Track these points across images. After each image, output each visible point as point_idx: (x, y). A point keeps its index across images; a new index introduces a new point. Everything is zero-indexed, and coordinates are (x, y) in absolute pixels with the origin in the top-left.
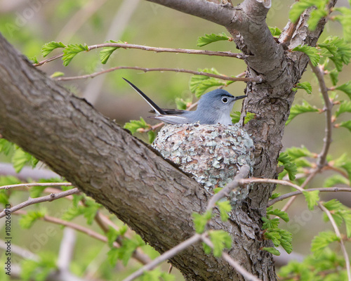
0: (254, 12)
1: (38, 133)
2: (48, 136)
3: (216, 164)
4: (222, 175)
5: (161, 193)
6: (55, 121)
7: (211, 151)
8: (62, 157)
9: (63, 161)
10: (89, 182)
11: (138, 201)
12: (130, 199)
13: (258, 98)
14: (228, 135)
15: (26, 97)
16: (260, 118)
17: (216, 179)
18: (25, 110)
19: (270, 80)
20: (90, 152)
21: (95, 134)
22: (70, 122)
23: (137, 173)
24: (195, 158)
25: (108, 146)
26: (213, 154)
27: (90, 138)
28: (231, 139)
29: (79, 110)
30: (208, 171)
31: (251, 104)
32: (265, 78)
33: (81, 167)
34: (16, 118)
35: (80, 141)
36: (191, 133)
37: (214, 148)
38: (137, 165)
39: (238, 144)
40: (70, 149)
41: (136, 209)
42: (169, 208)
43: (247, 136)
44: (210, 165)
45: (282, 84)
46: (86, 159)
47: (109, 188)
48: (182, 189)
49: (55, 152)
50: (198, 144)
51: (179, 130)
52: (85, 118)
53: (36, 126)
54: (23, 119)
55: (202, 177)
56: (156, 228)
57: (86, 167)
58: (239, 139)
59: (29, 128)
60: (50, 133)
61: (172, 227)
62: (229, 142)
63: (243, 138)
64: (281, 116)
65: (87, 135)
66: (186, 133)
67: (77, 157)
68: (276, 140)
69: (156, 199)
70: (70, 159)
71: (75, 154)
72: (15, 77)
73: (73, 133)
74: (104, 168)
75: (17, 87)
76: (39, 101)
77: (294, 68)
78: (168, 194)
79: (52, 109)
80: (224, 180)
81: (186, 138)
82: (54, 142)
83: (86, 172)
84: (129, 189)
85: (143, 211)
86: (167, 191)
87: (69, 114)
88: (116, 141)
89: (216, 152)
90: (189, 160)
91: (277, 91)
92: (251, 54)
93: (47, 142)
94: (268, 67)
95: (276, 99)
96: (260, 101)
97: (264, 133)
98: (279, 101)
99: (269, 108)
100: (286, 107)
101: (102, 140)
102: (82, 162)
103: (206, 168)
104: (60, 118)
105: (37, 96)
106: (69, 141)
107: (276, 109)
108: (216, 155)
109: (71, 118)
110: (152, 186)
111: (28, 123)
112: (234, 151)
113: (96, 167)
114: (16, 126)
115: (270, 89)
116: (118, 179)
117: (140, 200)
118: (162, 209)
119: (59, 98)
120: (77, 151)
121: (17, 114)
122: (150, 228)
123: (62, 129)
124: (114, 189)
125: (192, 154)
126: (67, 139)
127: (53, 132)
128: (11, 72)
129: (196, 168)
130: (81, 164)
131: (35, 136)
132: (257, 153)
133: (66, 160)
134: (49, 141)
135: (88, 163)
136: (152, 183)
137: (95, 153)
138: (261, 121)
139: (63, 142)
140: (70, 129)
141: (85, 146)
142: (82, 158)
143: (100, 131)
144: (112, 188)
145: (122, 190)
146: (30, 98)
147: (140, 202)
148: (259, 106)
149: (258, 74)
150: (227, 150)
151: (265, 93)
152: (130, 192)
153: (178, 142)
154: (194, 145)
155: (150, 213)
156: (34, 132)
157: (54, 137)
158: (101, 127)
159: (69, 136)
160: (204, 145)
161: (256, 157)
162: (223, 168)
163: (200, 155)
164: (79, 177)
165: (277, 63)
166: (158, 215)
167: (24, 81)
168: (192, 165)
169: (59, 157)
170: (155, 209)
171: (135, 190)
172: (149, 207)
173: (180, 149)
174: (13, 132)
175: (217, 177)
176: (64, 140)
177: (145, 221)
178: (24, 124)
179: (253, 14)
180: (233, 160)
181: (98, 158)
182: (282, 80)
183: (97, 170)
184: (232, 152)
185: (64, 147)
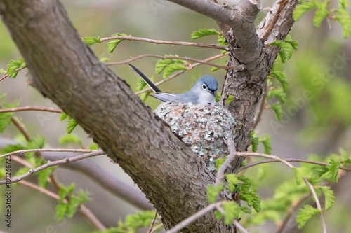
0: (248, 12)
1: (93, 108)
2: (101, 111)
3: (207, 137)
4: (212, 146)
5: (173, 160)
6: (107, 98)
7: (203, 126)
8: (108, 128)
9: (107, 132)
10: (123, 150)
11: (155, 166)
12: (150, 164)
13: (238, 83)
14: (216, 114)
15: (88, 78)
16: (239, 100)
17: (207, 149)
18: (87, 88)
19: (250, 68)
20: (129, 124)
21: (133, 110)
22: (117, 99)
23: (158, 143)
24: (190, 131)
25: (141, 120)
26: (205, 129)
27: (129, 113)
28: (219, 117)
29: (123, 90)
30: (201, 143)
31: (231, 88)
32: (246, 67)
33: (120, 137)
34: (79, 95)
35: (123, 115)
36: (186, 111)
37: (206, 124)
38: (158, 137)
39: (224, 121)
40: (115, 121)
41: (152, 172)
42: (177, 173)
43: (229, 114)
44: (203, 138)
45: (259, 72)
46: (125, 130)
47: (137, 154)
48: (186, 157)
49: (103, 124)
50: (192, 120)
51: (176, 108)
52: (126, 97)
53: (92, 102)
54: (84, 96)
55: (196, 147)
56: (165, 189)
57: (123, 137)
58: (225, 116)
59: (87, 103)
60: (102, 108)
61: (177, 188)
62: (217, 119)
63: (227, 116)
64: (255, 99)
65: (128, 110)
66: (182, 111)
67: (118, 128)
68: (249, 118)
69: (168, 165)
70: (113, 130)
71: (118, 126)
72: (83, 61)
73: (119, 108)
74: (137, 138)
75: (84, 69)
76: (97, 81)
77: (268, 60)
78: (177, 161)
79: (106, 89)
80: (213, 151)
81: (182, 115)
82: (104, 116)
83: (123, 141)
84: (151, 156)
85: (157, 175)
86: (177, 158)
87: (117, 93)
88: (145, 116)
89: (207, 127)
90: (185, 133)
91: (255, 77)
92: (238, 47)
93: (98, 116)
94: (250, 58)
95: (252, 84)
96: (239, 86)
97: (241, 112)
98: (255, 86)
99: (247, 92)
100: (260, 91)
101: (137, 115)
102: (122, 133)
103: (199, 140)
104: (110, 96)
105: (96, 77)
106: (115, 115)
107: (252, 93)
108: (207, 130)
109: (118, 96)
110: (167, 154)
111: (87, 99)
112: (222, 126)
113: (131, 137)
114: (78, 102)
115: (249, 76)
116: (145, 148)
117: (157, 165)
118: (172, 173)
119: (110, 79)
120: (119, 123)
121: (80, 92)
122: (159, 189)
123: (111, 105)
124: (140, 156)
125: (187, 128)
126: (113, 113)
127: (104, 107)
128: (80, 57)
129: (191, 140)
130: (120, 135)
131: (90, 110)
132: (237, 129)
133: (110, 131)
134: (101, 115)
135: (126, 134)
136: (167, 151)
137: (132, 126)
138: (239, 103)
139: (111, 116)
140: (117, 105)
141: (126, 120)
142: (122, 129)
143: (136, 107)
144: (139, 155)
145: (146, 156)
146: (92, 79)
147: (158, 167)
148: (238, 90)
149: (240, 63)
150: (216, 126)
151: (244, 79)
152: (151, 158)
153: (175, 118)
154: (189, 121)
155: (163, 177)
156: (90, 107)
157: (105, 112)
158: (137, 104)
159: (116, 111)
160: (198, 121)
161: (236, 132)
162: (213, 140)
163: (194, 129)
164: (116, 145)
165: (257, 55)
166: (168, 178)
167: (88, 65)
168: (187, 137)
169: (105, 128)
170: (167, 173)
171: (155, 157)
172: (163, 171)
173: (177, 124)
174: (74, 107)
175: (208, 147)
176: (111, 114)
177: (157, 183)
178: (84, 100)
179: (247, 14)
180: (221, 134)
181: (133, 129)
182: (259, 69)
183: (131, 140)
184: (220, 128)
185: (110, 120)
